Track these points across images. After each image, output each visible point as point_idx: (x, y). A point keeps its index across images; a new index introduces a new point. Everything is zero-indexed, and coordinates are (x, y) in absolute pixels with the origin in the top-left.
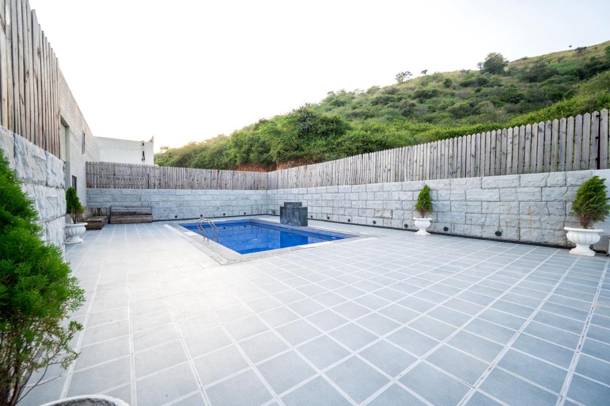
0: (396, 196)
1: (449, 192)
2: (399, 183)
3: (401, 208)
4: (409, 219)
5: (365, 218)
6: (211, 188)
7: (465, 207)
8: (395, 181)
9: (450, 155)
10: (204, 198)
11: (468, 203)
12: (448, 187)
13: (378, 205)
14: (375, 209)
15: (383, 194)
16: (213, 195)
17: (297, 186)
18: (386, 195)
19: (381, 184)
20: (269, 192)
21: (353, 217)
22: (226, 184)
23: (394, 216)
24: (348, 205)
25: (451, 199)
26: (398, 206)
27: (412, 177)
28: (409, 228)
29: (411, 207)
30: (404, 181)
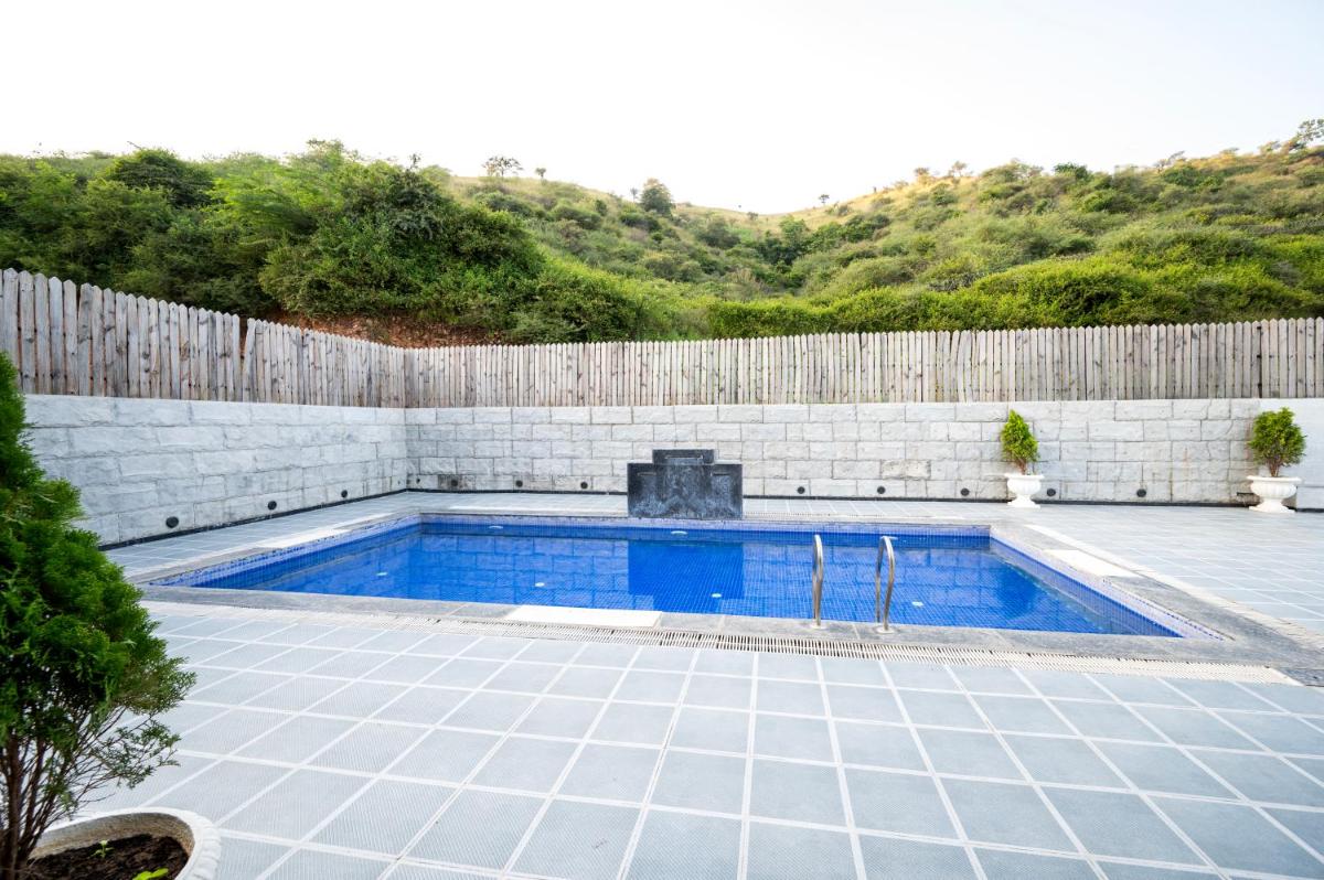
0: (939, 431)
1: (1058, 424)
2: (947, 405)
3: (953, 456)
4: (971, 479)
5: (853, 483)
6: (213, 392)
7: (1087, 452)
8: (936, 401)
9: (1056, 358)
10: (182, 438)
11: (1093, 445)
12: (1057, 415)
13: (892, 450)
14: (882, 462)
15: (906, 428)
16: (222, 425)
17: (581, 400)
18: (912, 430)
19: (900, 405)
20: (424, 415)
21: (813, 482)
22: (274, 381)
23: (934, 474)
24: (796, 452)
25: (1062, 438)
26: (946, 451)
27: (976, 394)
28: (972, 495)
29: (977, 453)
30: (958, 400)
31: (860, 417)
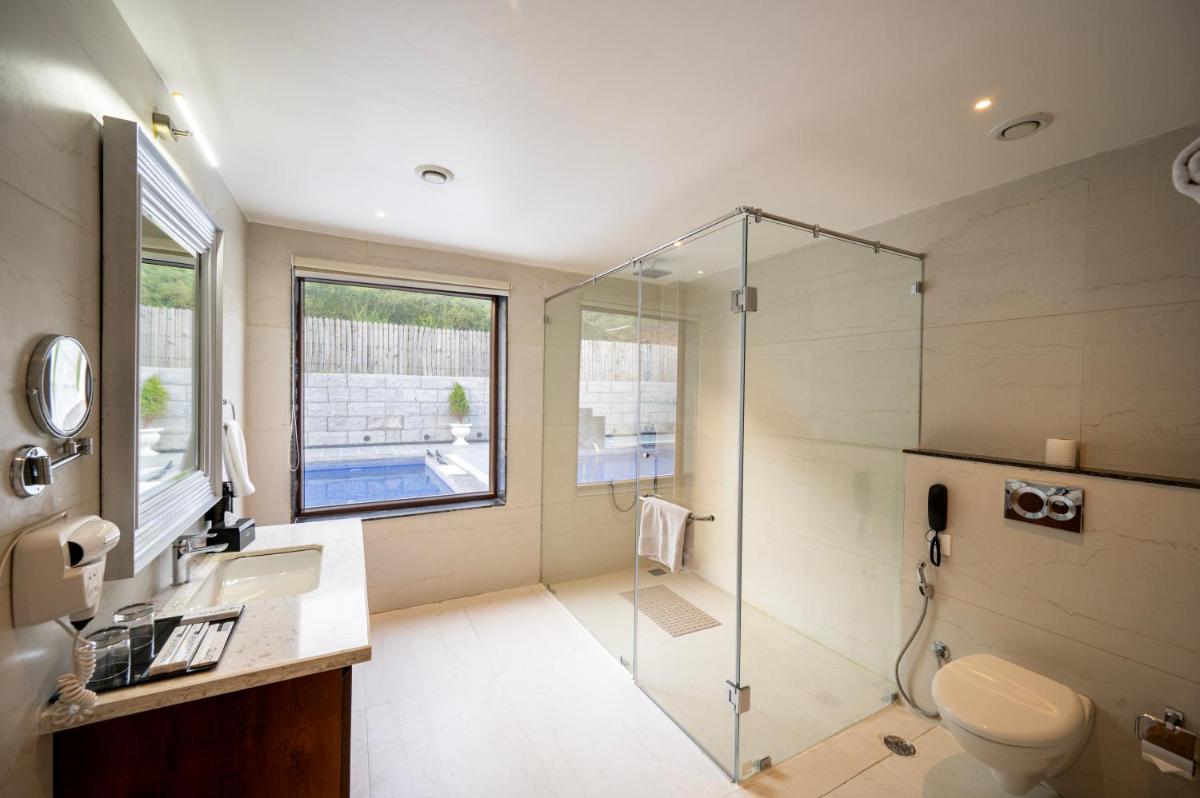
0: (409, 395)
2: (415, 377)
3: (419, 413)
4: (431, 428)
5: (344, 434)
8: (408, 374)
13: (376, 409)
14: (367, 418)
15: (386, 393)
18: (390, 394)
19: (382, 376)
23: (406, 425)
26: (414, 409)
27: (435, 371)
28: (431, 439)
29: (435, 410)
30: (422, 374)
31: (350, 384)
